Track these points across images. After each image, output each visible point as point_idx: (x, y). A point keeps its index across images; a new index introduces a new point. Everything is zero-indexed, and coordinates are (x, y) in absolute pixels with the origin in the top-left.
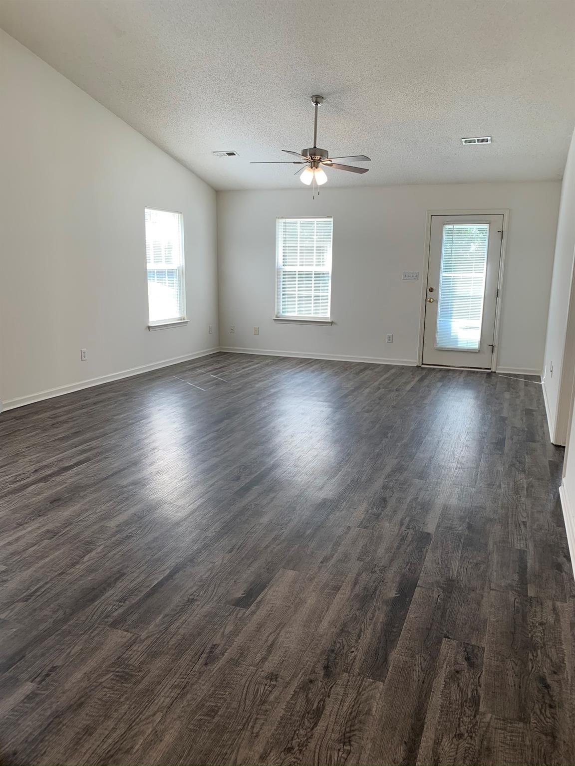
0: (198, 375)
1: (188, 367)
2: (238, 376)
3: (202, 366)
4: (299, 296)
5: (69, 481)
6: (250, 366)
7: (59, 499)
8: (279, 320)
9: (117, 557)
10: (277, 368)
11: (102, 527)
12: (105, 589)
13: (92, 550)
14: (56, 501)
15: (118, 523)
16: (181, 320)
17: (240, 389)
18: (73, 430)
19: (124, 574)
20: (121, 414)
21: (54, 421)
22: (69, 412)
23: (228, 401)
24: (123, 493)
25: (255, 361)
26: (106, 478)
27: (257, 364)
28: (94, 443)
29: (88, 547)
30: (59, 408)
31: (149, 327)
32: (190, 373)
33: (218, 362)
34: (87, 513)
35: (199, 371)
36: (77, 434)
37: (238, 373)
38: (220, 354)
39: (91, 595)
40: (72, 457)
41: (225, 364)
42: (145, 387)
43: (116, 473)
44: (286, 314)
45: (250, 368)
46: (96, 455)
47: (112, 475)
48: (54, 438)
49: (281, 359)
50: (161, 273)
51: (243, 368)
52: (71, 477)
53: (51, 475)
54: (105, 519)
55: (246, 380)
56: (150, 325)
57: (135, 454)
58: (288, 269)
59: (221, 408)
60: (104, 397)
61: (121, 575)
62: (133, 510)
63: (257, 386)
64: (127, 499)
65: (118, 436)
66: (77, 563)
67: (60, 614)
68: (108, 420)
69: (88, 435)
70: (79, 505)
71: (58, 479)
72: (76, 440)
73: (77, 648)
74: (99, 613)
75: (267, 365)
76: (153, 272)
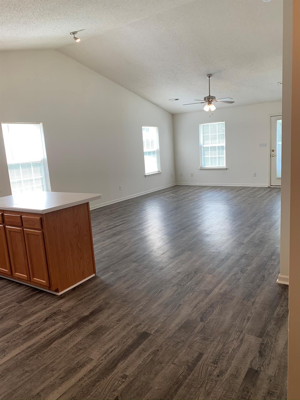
0: (166, 194)
1: (161, 192)
2: (182, 194)
3: (168, 191)
4: (211, 158)
5: (118, 229)
6: (189, 190)
7: (115, 234)
8: (202, 169)
9: (134, 248)
10: (201, 190)
11: (129, 241)
12: (131, 255)
13: (127, 246)
14: (114, 235)
15: (134, 240)
16: (159, 172)
17: (182, 199)
18: (118, 215)
19: (137, 252)
20: (135, 209)
21: (111, 212)
22: (116, 209)
23: (177, 204)
24: (136, 232)
25: (191, 188)
26: (130, 228)
27: (192, 189)
28: (125, 219)
29: (126, 245)
30: (112, 208)
31: (145, 176)
32: (162, 194)
33: (175, 189)
34: (125, 237)
35: (166, 193)
36: (119, 216)
37: (183, 193)
38: (176, 186)
39: (127, 256)
40: (118, 223)
41: (178, 190)
42: (144, 200)
43: (134, 227)
44: (206, 166)
45: (188, 191)
46: (127, 222)
47: (132, 228)
48: (112, 218)
49: (203, 187)
50: (149, 153)
51: (185, 191)
52: (119, 228)
53: (112, 228)
54: (130, 239)
55: (186, 196)
56: (146, 175)
57: (140, 222)
58: (205, 146)
59: (173, 206)
60: (128, 204)
61: (135, 252)
62: (139, 237)
63: (190, 198)
64: (138, 234)
65: (134, 216)
66: (122, 249)
67: (118, 260)
68: (130, 211)
69: (124, 216)
70: (122, 236)
71: (115, 229)
72: (119, 218)
73: (124, 266)
74: (129, 259)
75: (197, 189)
76: (146, 153)
